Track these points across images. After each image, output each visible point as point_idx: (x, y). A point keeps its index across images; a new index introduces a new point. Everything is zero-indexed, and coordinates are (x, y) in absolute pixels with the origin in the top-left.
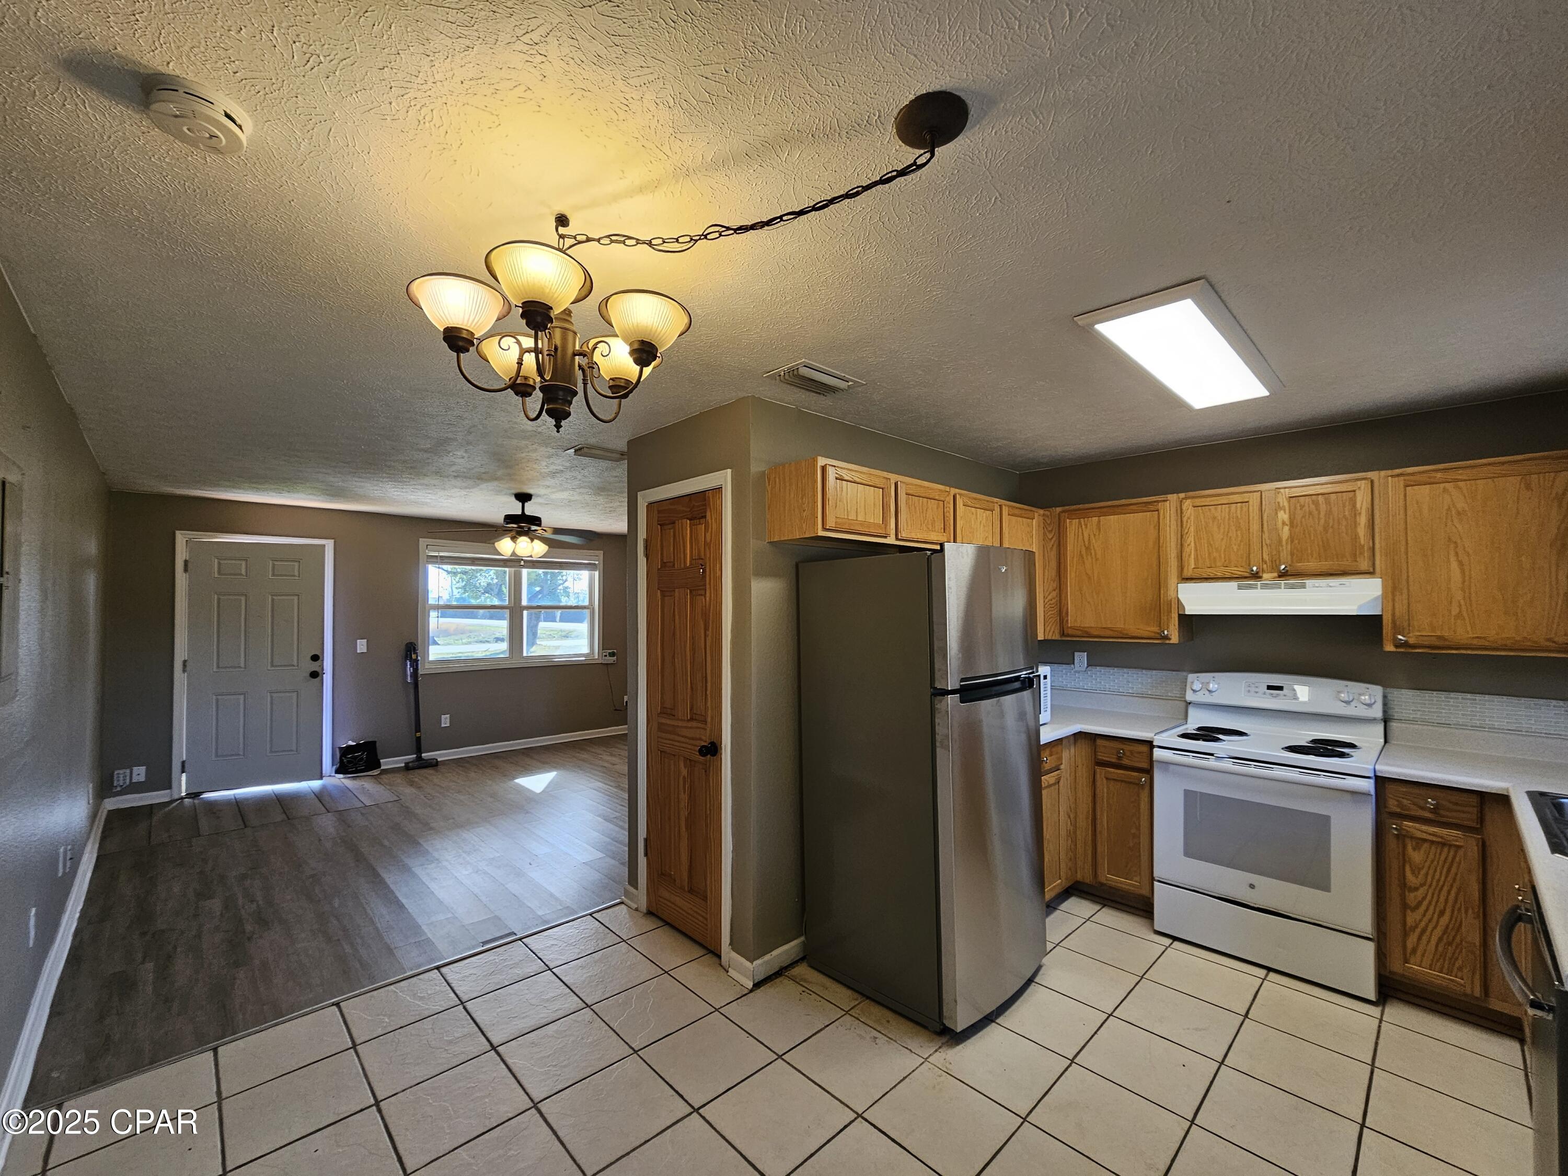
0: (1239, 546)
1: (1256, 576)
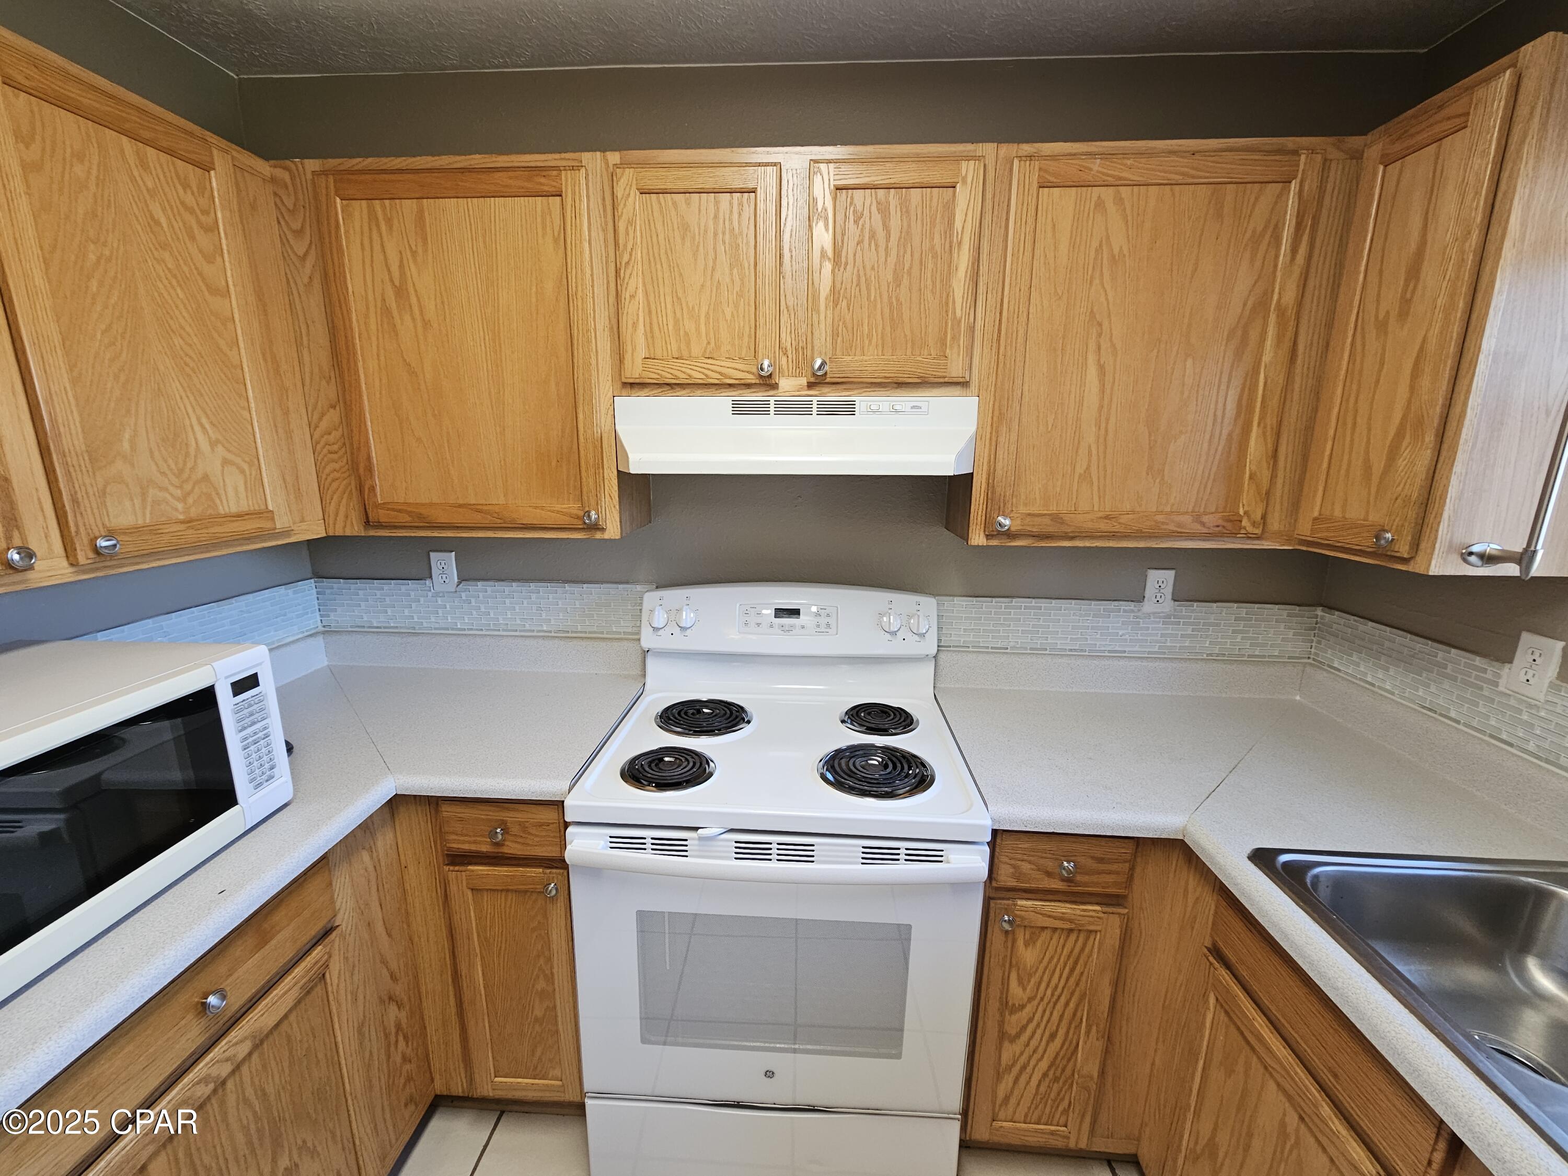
0: (736, 306)
1: (767, 383)
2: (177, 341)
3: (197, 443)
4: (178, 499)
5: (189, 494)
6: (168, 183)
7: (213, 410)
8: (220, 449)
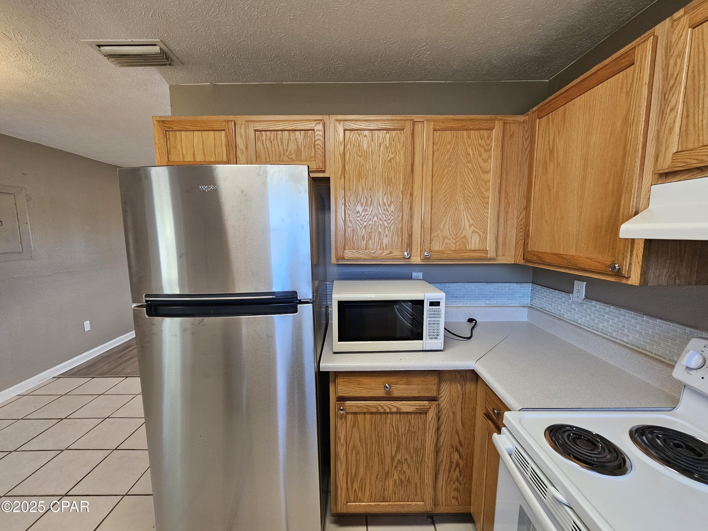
2: (466, 192)
3: (465, 225)
4: (454, 243)
5: (457, 242)
6: (476, 140)
7: (474, 214)
8: (473, 227)
